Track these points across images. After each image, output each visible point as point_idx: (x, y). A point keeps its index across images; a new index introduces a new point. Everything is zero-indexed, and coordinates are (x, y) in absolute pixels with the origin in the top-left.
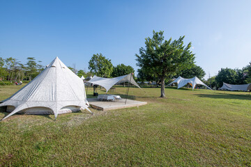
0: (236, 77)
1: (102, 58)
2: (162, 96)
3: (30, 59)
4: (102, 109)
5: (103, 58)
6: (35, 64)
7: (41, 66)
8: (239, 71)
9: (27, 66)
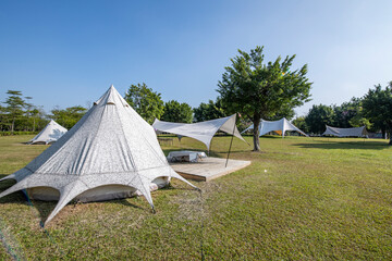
0: (333, 117)
1: (145, 91)
2: (256, 149)
3: (12, 93)
4: (203, 179)
5: (148, 91)
6: (21, 103)
7: (30, 106)
8: (336, 109)
9: (6, 106)
